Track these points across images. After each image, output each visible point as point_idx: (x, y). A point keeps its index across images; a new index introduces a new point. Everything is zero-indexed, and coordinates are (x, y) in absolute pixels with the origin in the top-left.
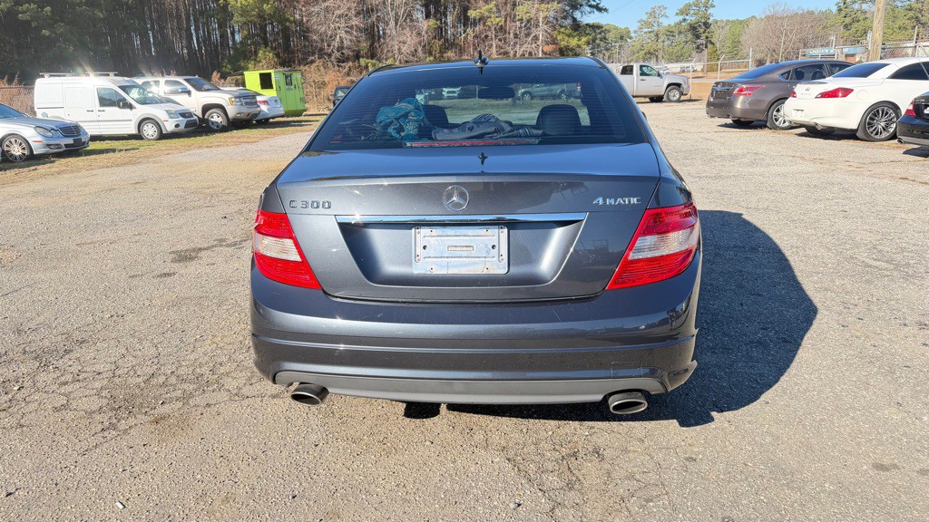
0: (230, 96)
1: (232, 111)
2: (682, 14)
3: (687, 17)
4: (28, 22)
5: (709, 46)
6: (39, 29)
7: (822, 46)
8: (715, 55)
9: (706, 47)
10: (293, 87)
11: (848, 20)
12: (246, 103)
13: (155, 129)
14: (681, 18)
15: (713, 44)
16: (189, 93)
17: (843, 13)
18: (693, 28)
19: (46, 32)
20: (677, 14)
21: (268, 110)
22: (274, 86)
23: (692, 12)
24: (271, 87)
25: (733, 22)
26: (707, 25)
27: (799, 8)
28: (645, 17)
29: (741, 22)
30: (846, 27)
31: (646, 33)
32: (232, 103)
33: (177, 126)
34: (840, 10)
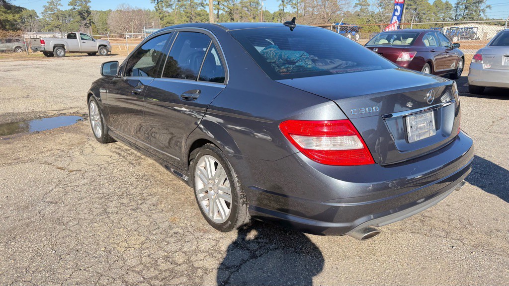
2: (72, 5)
3: (76, 7)
5: (92, 24)
7: (149, 28)
8: (96, 31)
9: (90, 25)
11: (161, 15)
14: (71, 7)
15: (93, 23)
17: (158, 12)
18: (80, 13)
20: (69, 5)
23: (78, 4)
25: (99, 12)
26: (89, 13)
27: (136, 7)
28: (47, 5)
29: (105, 12)
30: (161, 19)
31: (50, 14)
34: (157, 10)
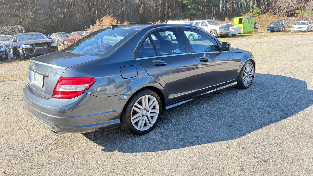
0: (220, 27)
1: (219, 32)
4: (185, 4)
6: (188, 6)
10: (250, 23)
12: (224, 29)
13: (192, 38)
16: (207, 25)
19: (189, 7)
21: (235, 31)
22: (243, 23)
24: (242, 23)
32: (219, 29)
33: (199, 37)
